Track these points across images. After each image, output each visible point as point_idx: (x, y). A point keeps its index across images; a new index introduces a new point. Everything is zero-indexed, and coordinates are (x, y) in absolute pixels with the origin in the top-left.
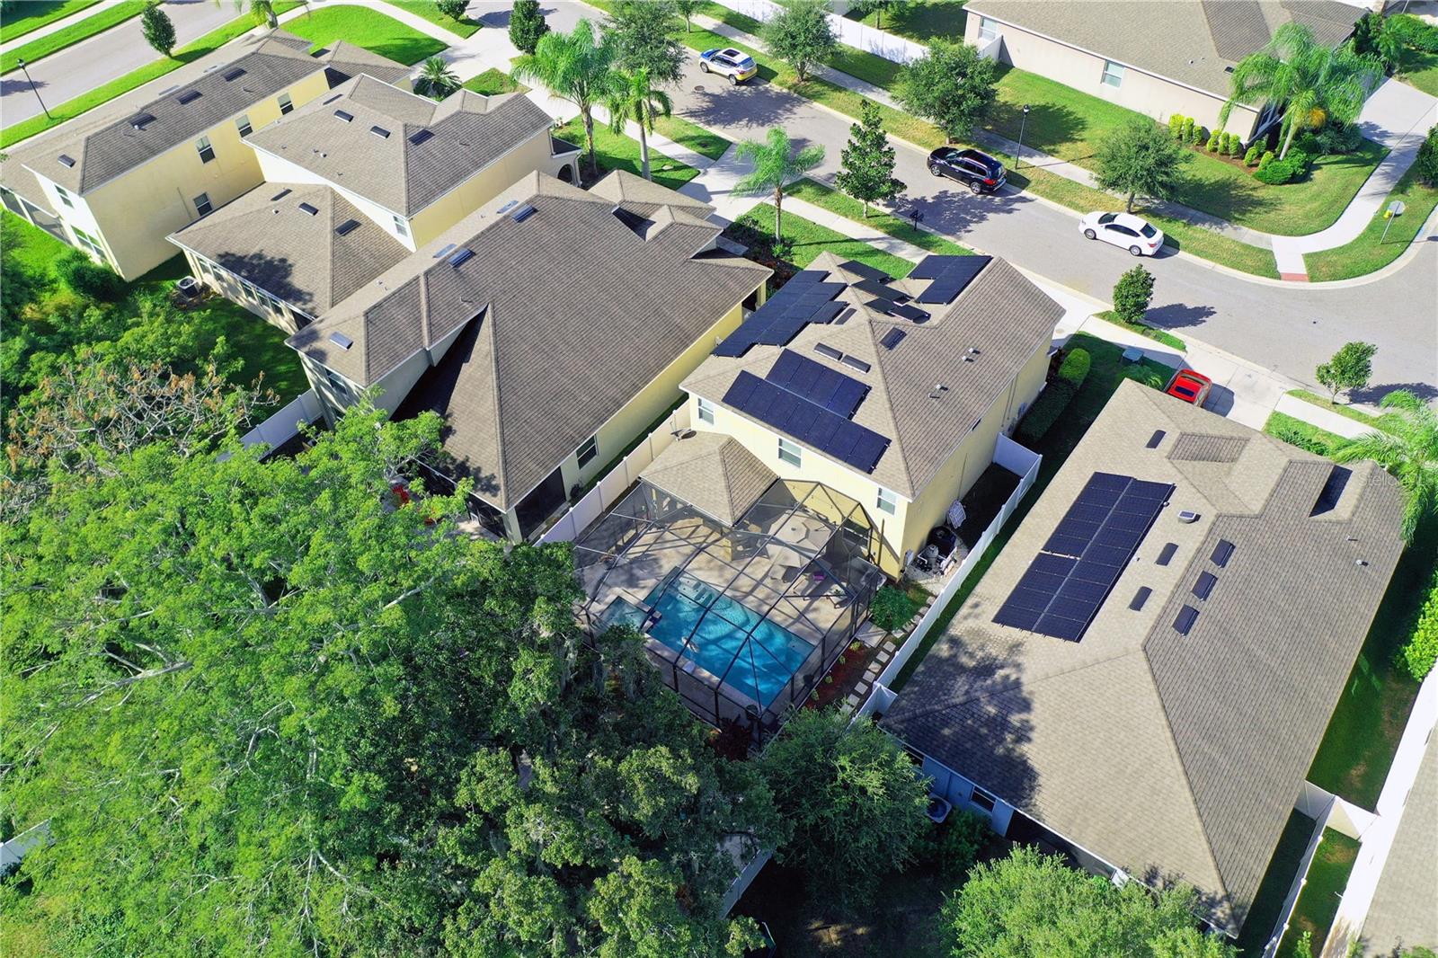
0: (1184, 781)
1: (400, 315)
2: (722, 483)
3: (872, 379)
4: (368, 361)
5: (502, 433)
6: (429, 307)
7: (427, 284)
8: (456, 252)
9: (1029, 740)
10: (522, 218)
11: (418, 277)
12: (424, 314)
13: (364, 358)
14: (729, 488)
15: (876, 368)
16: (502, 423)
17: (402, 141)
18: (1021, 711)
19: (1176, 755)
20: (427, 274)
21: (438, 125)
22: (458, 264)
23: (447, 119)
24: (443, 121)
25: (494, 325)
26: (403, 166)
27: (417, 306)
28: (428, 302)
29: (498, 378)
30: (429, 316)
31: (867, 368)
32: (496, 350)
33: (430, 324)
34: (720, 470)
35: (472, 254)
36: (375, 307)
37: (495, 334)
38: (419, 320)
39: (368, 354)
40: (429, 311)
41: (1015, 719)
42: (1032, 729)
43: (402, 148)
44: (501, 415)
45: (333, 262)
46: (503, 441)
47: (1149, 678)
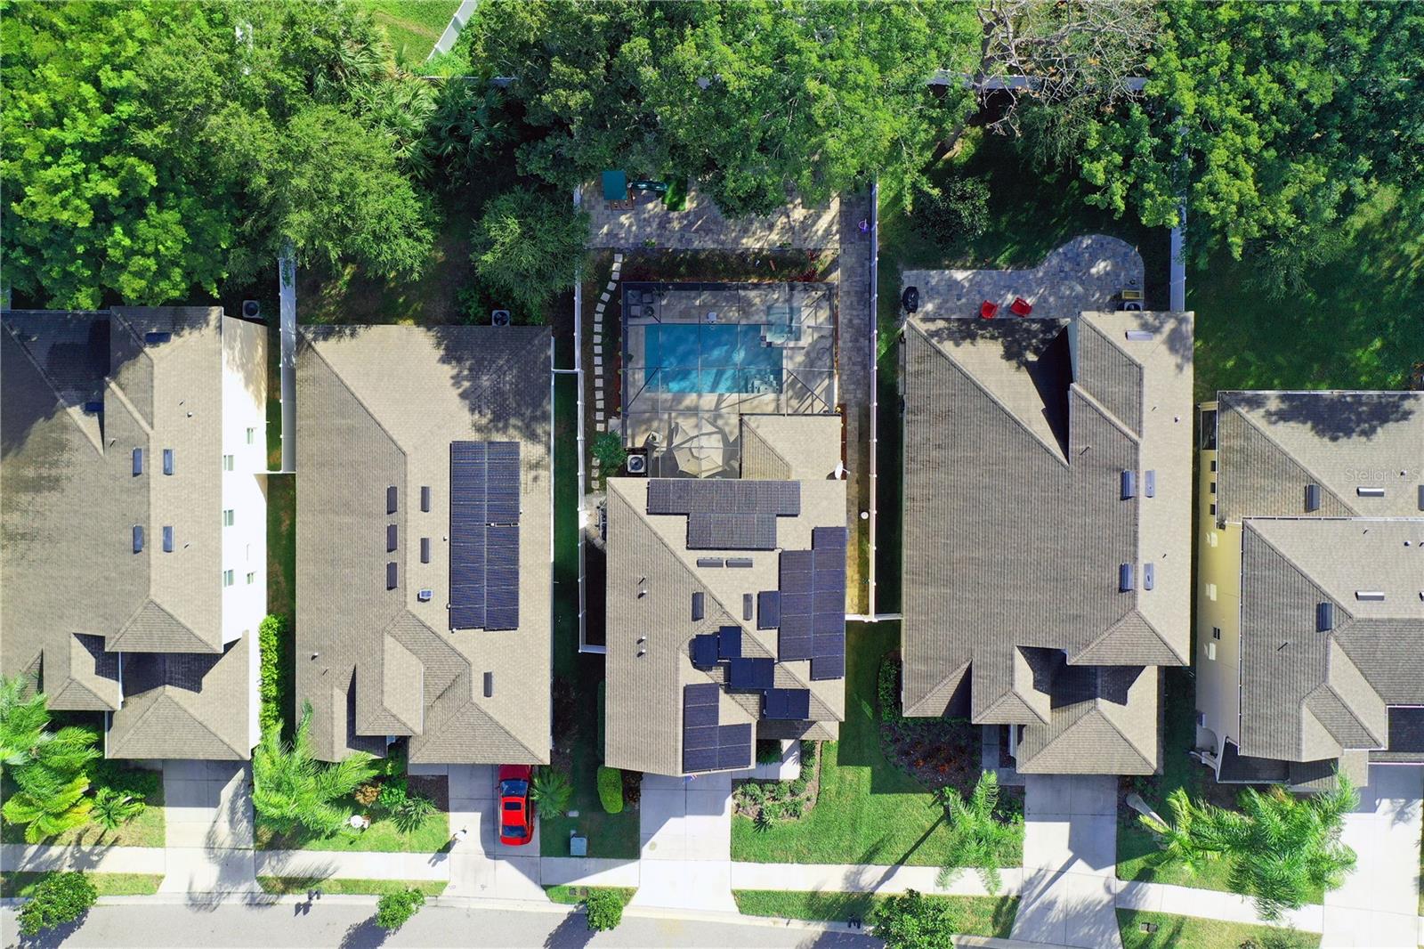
0: (352, 389)
1: (1119, 391)
2: (770, 442)
3: (691, 558)
4: (1098, 333)
5: (960, 370)
6: (1105, 418)
7: (1126, 435)
8: (1137, 487)
9: (452, 378)
10: (1123, 571)
11: (1140, 436)
12: (1102, 409)
13: (1104, 333)
14: (763, 442)
15: (693, 567)
16: (968, 378)
17: (1334, 596)
18: (465, 391)
19: (362, 401)
20: (1136, 445)
21: (1327, 646)
22: (1124, 477)
23: (1326, 661)
24: (1327, 655)
25: (1047, 451)
26: (1305, 570)
27: (1115, 411)
28: (1109, 421)
29: (1003, 409)
30: (1097, 410)
31: (699, 564)
32: (1025, 431)
33: (1089, 404)
34: (778, 451)
35: (1124, 497)
36: (1141, 380)
37: (1040, 444)
38: (1102, 400)
39: (1104, 338)
40: (1101, 414)
41: (466, 384)
42: (454, 385)
43: (1325, 588)
44: (974, 383)
45: (1284, 454)
46: (954, 366)
47: (395, 437)
